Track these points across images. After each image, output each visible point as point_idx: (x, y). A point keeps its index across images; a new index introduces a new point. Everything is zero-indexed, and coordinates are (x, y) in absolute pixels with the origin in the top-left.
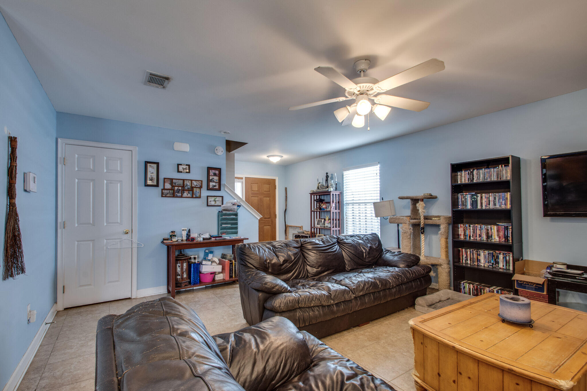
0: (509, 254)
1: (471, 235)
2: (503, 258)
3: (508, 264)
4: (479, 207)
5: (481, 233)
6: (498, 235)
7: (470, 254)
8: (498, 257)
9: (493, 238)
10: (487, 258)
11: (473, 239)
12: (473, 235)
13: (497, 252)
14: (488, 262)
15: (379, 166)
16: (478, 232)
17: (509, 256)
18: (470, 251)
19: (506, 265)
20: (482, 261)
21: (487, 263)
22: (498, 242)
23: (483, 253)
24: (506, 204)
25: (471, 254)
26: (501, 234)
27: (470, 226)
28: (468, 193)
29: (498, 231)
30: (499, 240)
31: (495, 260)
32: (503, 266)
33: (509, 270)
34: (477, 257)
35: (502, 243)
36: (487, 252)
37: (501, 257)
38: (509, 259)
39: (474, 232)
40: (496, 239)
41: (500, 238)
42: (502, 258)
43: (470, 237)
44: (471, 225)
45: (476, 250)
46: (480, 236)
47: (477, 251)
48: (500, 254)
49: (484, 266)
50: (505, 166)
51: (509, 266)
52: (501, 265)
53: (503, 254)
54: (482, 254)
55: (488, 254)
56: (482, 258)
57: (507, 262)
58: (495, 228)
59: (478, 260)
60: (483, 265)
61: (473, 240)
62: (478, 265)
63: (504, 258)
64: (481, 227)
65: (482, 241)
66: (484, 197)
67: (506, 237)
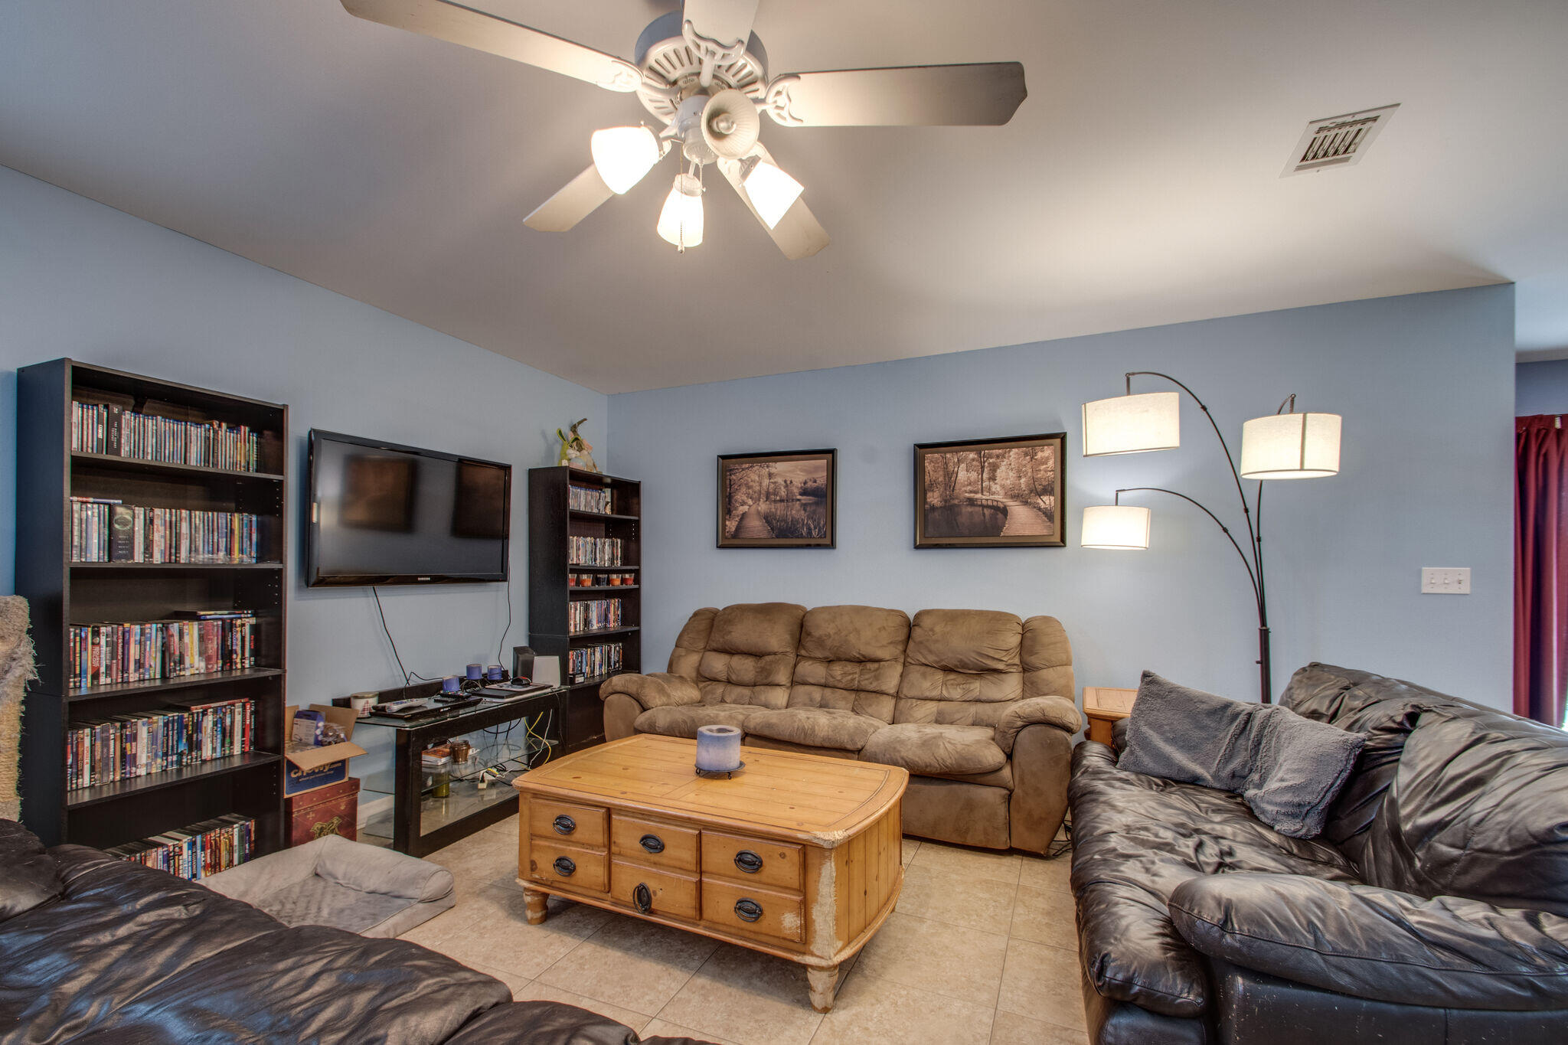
0: (233, 705)
1: (103, 669)
2: (215, 724)
3: (228, 740)
4: (139, 557)
5: (142, 652)
6: (202, 653)
7: (92, 746)
8: (198, 727)
9: (187, 665)
10: (159, 742)
11: (109, 680)
12: (108, 668)
13: (197, 709)
14: (166, 754)
16: (134, 652)
17: (232, 712)
18: (93, 735)
19: (223, 745)
20: (143, 758)
21: (159, 760)
22: (202, 678)
23: (145, 729)
24: (229, 551)
25: (98, 744)
26: (214, 646)
27: (96, 633)
28: (91, 500)
29: (202, 638)
30: (207, 668)
31: (190, 738)
32: (214, 749)
33: (231, 756)
34: (123, 750)
35: (215, 676)
36: (159, 720)
37: (208, 722)
38: (232, 722)
39: (113, 655)
40: (195, 667)
41: (208, 660)
42: (210, 725)
43: (96, 676)
44: (103, 630)
45: (118, 724)
46: (139, 664)
47: (123, 727)
48: (204, 713)
49: (149, 774)
50: (230, 428)
51: (232, 743)
52: (207, 752)
53: (215, 712)
54: (143, 733)
55: (166, 725)
56: (142, 750)
57: (226, 734)
58: (192, 630)
59: (127, 759)
60: (142, 772)
61: (109, 689)
62: (123, 780)
63: (219, 723)
64: (142, 633)
65: (147, 684)
66: (157, 522)
67: (227, 655)
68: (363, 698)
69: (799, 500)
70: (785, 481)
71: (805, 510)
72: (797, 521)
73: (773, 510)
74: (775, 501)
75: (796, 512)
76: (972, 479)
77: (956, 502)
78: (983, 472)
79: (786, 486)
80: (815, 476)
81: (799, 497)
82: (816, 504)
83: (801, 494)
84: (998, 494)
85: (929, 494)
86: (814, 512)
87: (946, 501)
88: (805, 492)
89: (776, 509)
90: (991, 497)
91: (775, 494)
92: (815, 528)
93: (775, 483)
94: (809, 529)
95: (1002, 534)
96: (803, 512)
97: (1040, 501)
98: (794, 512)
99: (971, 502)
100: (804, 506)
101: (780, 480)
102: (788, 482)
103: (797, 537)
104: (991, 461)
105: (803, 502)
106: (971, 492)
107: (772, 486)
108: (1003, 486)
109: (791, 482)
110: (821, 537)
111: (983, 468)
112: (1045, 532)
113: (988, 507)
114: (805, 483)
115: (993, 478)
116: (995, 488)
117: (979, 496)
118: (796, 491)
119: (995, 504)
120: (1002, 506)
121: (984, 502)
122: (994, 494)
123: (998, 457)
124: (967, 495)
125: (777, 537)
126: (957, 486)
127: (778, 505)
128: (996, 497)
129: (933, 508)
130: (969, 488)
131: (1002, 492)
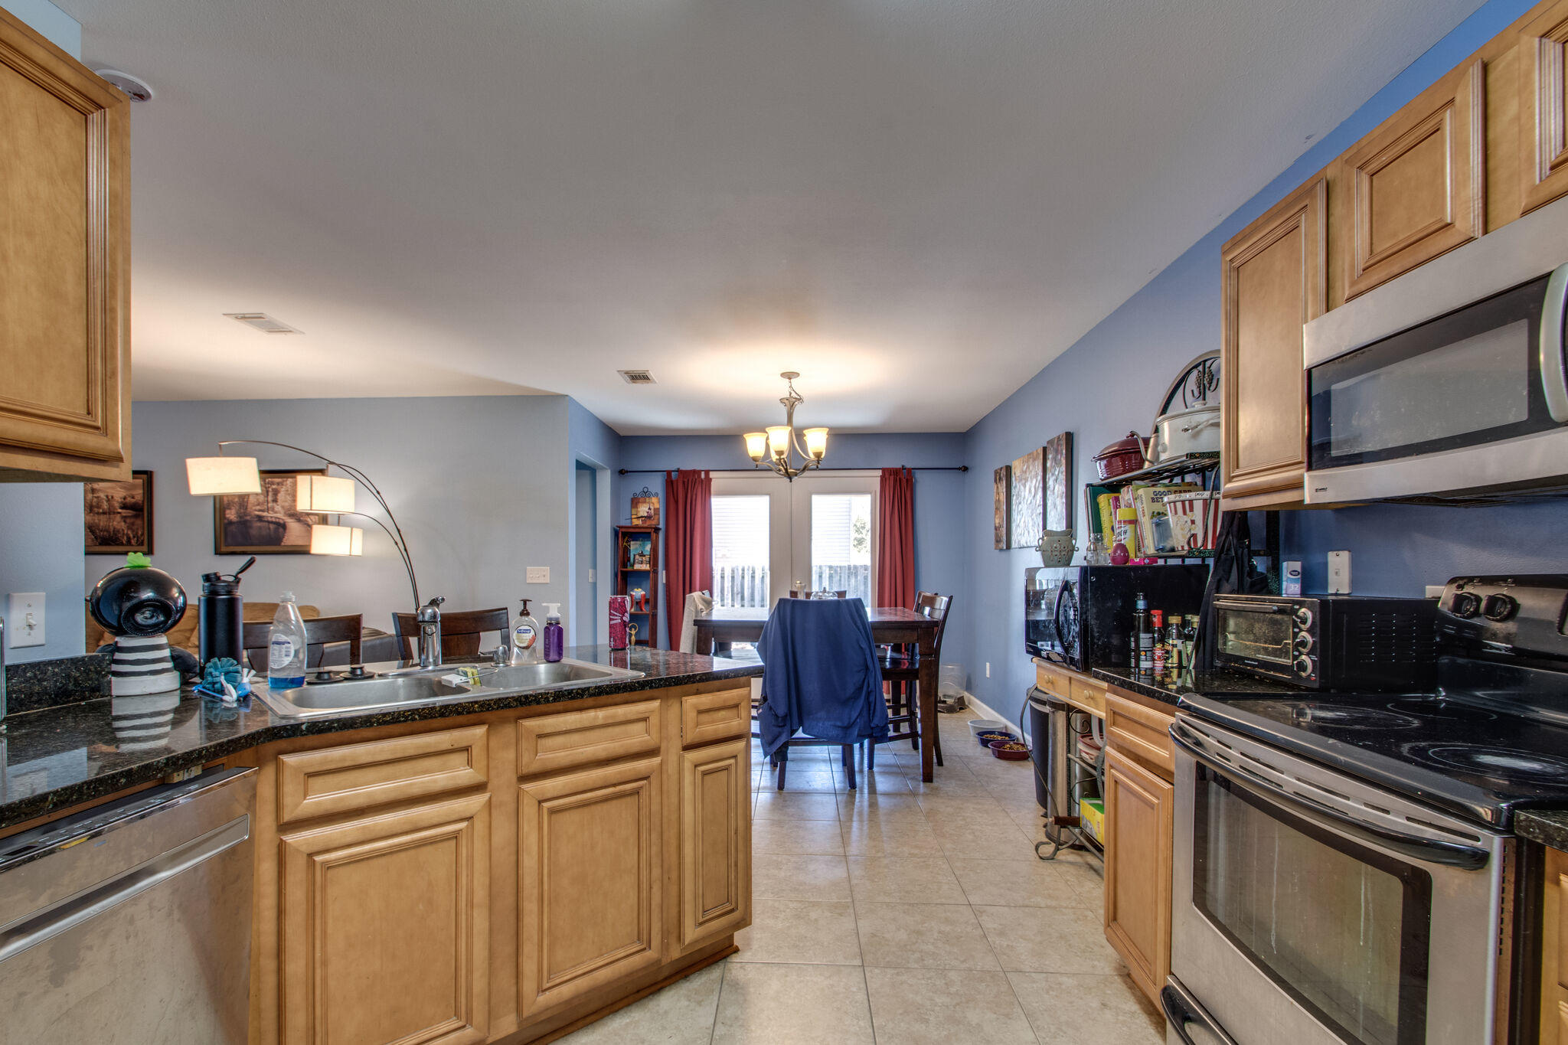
69: (119, 513)
70: (107, 496)
71: (125, 522)
72: (118, 531)
73: (97, 521)
74: (98, 513)
75: (118, 523)
76: (260, 501)
77: (248, 518)
78: (268, 495)
79: (108, 500)
80: (134, 493)
81: (120, 510)
82: (136, 516)
83: (122, 508)
84: (280, 513)
85: (228, 511)
86: (133, 524)
87: (241, 517)
88: (124, 506)
89: (100, 520)
90: (275, 515)
91: (99, 507)
92: (134, 537)
93: (98, 497)
94: (129, 539)
95: (283, 544)
96: (123, 523)
97: (309, 520)
98: (115, 523)
99: (260, 518)
100: (124, 518)
101: (102, 495)
102: (110, 497)
103: (118, 545)
104: (274, 487)
105: (124, 515)
106: (260, 510)
107: (95, 500)
108: (283, 507)
109: (112, 497)
110: (139, 545)
111: (268, 492)
113: (272, 522)
114: (125, 498)
115: (275, 501)
116: (278, 508)
117: (265, 514)
118: (117, 505)
119: (277, 520)
120: (282, 522)
121: (270, 519)
122: (276, 513)
123: (278, 484)
124: (257, 513)
125: (100, 544)
126: (250, 506)
127: (102, 517)
128: (278, 515)
129: (231, 523)
130: (258, 508)
131: (282, 512)
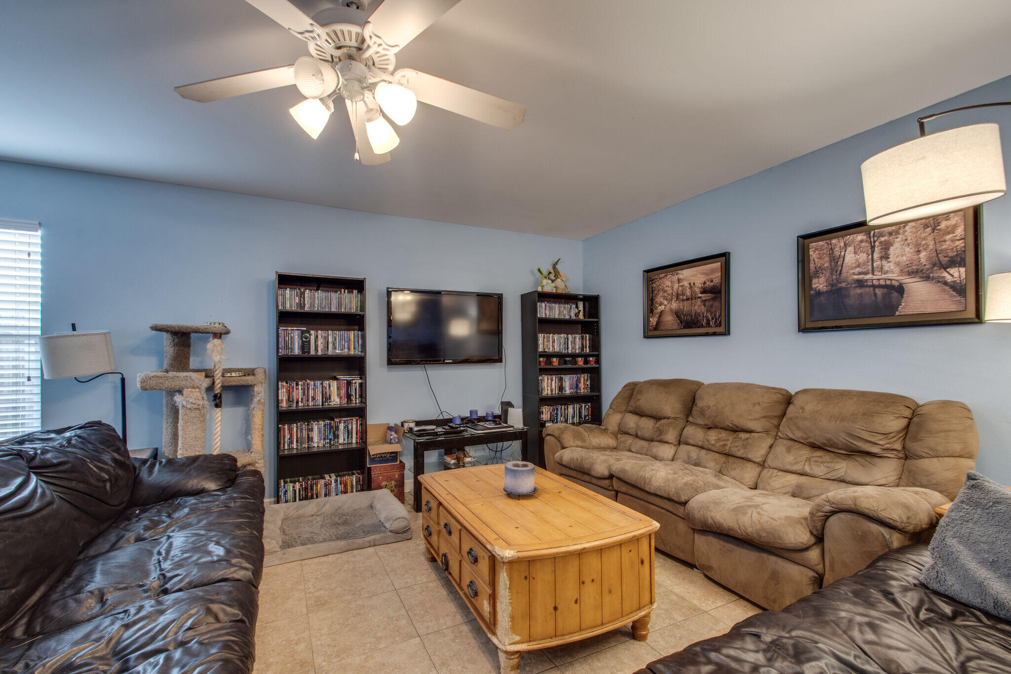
0: (352, 420)
1: (300, 400)
2: (345, 428)
3: (350, 436)
4: (313, 352)
5: (315, 393)
6: (339, 395)
7: (297, 431)
8: (337, 428)
9: (332, 400)
10: (322, 433)
11: (302, 405)
12: (302, 399)
13: (337, 420)
14: (325, 439)
15: (39, 233)
16: (311, 393)
17: (352, 423)
18: (297, 427)
19: (348, 438)
20: (316, 439)
21: (322, 441)
22: (339, 406)
23: (316, 426)
24: (349, 349)
25: (299, 431)
26: (343, 392)
27: (297, 385)
28: (295, 329)
29: (338, 388)
30: (340, 402)
31: (334, 433)
32: (344, 440)
33: (352, 443)
34: (308, 434)
35: (344, 405)
36: (322, 423)
37: (342, 426)
38: (352, 428)
39: (304, 394)
40: (336, 401)
41: (341, 398)
42: (343, 428)
43: (297, 402)
44: (300, 383)
45: (306, 423)
46: (314, 399)
47: (308, 425)
48: (340, 422)
49: (318, 446)
50: (349, 292)
51: (352, 438)
52: (341, 441)
53: (344, 423)
54: (316, 428)
55: (325, 426)
56: (315, 435)
57: (349, 433)
58: (334, 384)
59: (310, 439)
60: (316, 445)
61: (302, 408)
62: (308, 448)
63: (346, 427)
64: (315, 385)
65: (317, 407)
66: (319, 337)
67: (349, 396)
68: (407, 422)
69: (700, 297)
70: (690, 284)
71: (705, 305)
72: (699, 314)
73: (682, 307)
74: (683, 300)
75: (698, 307)
76: (861, 261)
77: (843, 285)
78: (873, 252)
79: (691, 287)
80: (712, 276)
81: (700, 295)
82: (714, 299)
83: (701, 293)
84: (892, 272)
85: (815, 281)
86: (711, 306)
87: (832, 285)
88: (704, 291)
89: (684, 306)
90: (884, 276)
91: (683, 294)
92: (712, 319)
93: (682, 286)
94: (708, 320)
95: (897, 313)
96: (703, 307)
97: (945, 274)
98: (696, 307)
99: (860, 283)
100: (704, 302)
101: (686, 284)
102: (692, 284)
103: (699, 327)
104: (882, 239)
105: (703, 298)
106: (860, 274)
107: (681, 288)
108: (898, 264)
109: (694, 284)
110: (717, 326)
111: (873, 248)
112: (953, 308)
113: (880, 286)
114: (704, 283)
115: (885, 257)
116: (887, 266)
117: (869, 276)
118: (698, 290)
119: (888, 282)
120: (896, 284)
121: (875, 283)
122: (887, 272)
123: (890, 234)
124: (856, 277)
125: (685, 328)
126: (845, 270)
127: (685, 303)
128: (890, 276)
129: (819, 293)
130: (858, 270)
131: (897, 270)
